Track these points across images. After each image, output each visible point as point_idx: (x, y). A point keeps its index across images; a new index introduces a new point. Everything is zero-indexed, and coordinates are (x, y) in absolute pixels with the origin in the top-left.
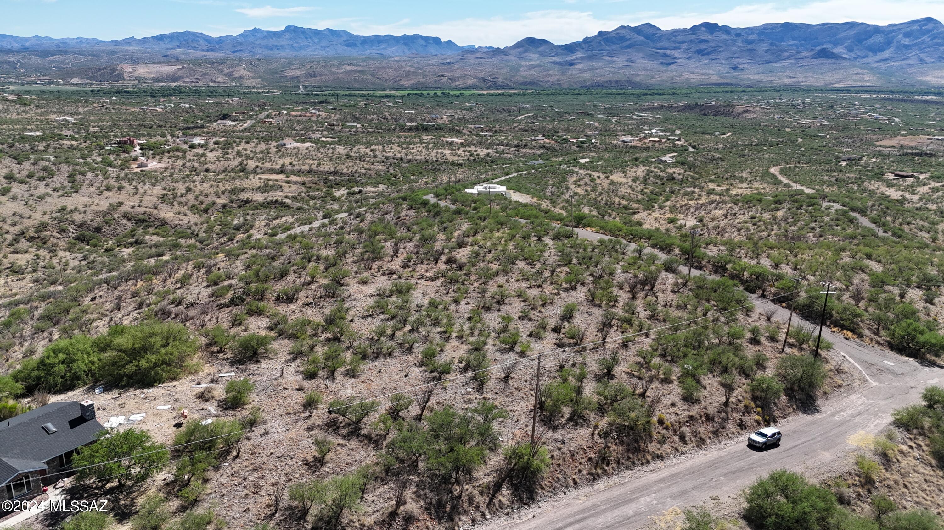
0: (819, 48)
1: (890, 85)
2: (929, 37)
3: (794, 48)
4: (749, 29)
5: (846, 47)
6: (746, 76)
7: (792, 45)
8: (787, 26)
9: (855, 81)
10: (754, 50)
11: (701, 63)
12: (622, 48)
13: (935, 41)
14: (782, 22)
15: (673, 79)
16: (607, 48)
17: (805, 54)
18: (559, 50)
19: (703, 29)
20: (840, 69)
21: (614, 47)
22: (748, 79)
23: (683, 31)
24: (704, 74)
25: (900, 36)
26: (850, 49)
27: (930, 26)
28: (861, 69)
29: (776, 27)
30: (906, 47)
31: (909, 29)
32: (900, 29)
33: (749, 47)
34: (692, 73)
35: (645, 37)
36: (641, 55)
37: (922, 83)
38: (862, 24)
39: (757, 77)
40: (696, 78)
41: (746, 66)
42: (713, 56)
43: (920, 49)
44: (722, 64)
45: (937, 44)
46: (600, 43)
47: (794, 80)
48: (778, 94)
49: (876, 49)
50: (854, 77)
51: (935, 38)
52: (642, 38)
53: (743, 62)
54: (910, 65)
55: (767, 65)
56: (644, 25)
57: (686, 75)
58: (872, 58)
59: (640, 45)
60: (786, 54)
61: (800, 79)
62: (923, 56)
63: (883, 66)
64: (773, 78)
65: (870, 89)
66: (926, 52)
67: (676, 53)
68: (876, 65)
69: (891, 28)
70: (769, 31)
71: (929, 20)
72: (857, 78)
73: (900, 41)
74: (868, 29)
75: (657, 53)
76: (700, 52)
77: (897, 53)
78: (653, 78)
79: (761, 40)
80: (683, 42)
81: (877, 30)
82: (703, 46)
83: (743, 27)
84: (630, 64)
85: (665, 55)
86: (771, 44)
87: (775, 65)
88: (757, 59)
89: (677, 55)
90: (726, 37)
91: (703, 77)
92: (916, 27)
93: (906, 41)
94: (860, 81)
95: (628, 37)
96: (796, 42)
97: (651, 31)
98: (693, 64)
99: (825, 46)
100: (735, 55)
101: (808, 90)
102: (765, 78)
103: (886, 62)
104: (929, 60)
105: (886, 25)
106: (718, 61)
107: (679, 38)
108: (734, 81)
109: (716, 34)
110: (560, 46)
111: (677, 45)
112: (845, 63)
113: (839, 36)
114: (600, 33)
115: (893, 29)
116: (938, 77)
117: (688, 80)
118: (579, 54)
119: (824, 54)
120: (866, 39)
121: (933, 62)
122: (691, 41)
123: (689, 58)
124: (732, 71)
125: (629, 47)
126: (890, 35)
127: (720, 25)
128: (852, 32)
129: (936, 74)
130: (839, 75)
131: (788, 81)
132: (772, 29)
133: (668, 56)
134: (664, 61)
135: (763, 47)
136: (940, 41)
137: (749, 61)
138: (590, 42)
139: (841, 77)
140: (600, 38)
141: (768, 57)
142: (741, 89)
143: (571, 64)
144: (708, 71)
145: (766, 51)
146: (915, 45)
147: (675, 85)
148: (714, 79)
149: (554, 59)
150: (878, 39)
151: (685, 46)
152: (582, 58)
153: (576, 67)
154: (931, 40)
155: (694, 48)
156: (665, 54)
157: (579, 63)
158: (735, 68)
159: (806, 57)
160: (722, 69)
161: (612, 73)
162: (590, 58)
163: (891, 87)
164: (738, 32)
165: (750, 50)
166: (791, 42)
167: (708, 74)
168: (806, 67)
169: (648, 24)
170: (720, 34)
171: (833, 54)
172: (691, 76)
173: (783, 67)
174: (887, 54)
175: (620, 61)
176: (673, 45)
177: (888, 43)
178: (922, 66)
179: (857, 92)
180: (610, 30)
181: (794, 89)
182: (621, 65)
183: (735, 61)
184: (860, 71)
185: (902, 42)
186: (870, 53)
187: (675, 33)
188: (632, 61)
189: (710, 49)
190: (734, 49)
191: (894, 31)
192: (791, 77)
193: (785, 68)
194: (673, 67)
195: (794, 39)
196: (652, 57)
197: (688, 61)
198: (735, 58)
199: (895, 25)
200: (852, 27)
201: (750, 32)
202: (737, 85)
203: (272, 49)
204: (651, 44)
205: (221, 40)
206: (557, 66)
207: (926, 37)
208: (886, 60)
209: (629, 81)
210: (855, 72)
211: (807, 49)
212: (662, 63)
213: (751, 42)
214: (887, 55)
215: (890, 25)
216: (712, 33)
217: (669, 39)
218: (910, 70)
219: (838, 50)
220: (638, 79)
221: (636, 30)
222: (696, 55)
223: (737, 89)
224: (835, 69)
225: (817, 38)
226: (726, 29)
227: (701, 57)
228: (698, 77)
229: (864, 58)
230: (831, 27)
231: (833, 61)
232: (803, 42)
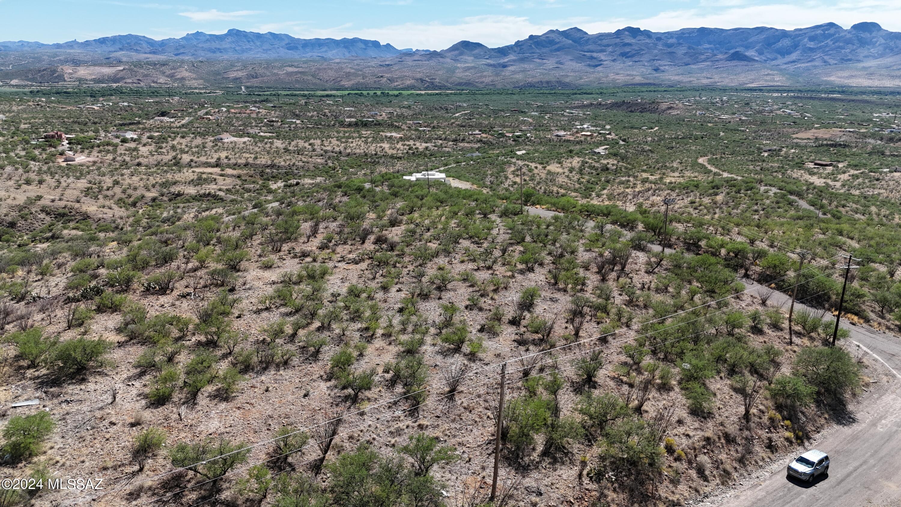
0: (732, 51)
1: (798, 85)
2: (831, 40)
3: (710, 51)
4: (668, 33)
5: (756, 51)
6: (667, 77)
7: (708, 49)
8: (703, 31)
9: (766, 81)
10: (674, 53)
11: (625, 65)
12: (551, 51)
13: (836, 44)
14: (698, 27)
15: (600, 79)
16: (538, 51)
17: (720, 56)
18: (493, 53)
19: (627, 33)
20: (752, 70)
21: (544, 50)
22: (669, 80)
23: (609, 35)
24: (628, 75)
25: (806, 40)
26: (760, 53)
27: (832, 30)
28: (771, 70)
29: (693, 32)
30: (811, 50)
31: (813, 33)
32: (805, 34)
33: (669, 50)
34: (618, 74)
35: (573, 41)
36: (569, 57)
37: (827, 83)
38: (772, 28)
39: (677, 78)
40: (621, 78)
41: (667, 67)
42: (636, 59)
43: (824, 52)
44: (644, 65)
45: (839, 47)
46: (530, 46)
47: (711, 80)
48: (697, 93)
49: (784, 52)
50: (765, 78)
51: (836, 42)
52: (571, 42)
53: (664, 63)
54: (815, 67)
55: (686, 67)
56: (571, 29)
57: (612, 76)
58: (781, 61)
59: (568, 48)
60: (703, 57)
61: (717, 80)
62: (826, 58)
63: (791, 68)
64: (691, 79)
65: (780, 88)
66: (830, 55)
67: (602, 56)
68: (785, 66)
69: (797, 33)
70: (687, 35)
71: (831, 25)
72: (768, 78)
73: (805, 45)
74: (777, 33)
75: (584, 55)
76: (624, 55)
77: (803, 56)
78: (581, 79)
79: (680, 44)
80: (608, 46)
81: (784, 34)
82: (627, 49)
83: (663, 32)
84: (560, 66)
85: (592, 58)
86: (689, 48)
87: (693, 66)
88: (677, 62)
89: (603, 58)
90: (648, 41)
91: (628, 78)
92: (819, 32)
93: (811, 45)
94: (770, 81)
95: (557, 40)
96: (712, 46)
97: (579, 35)
98: (618, 65)
99: (737, 50)
100: (656, 58)
101: (724, 90)
102: (685, 79)
103: (793, 64)
104: (832, 62)
105: (793, 29)
106: (641, 63)
107: (605, 42)
108: (656, 82)
109: (639, 38)
110: (493, 49)
111: (603, 48)
112: (757, 65)
113: (750, 40)
114: (531, 37)
115: (799, 33)
116: (841, 77)
117: (614, 80)
118: (512, 57)
119: (737, 57)
120: (774, 43)
121: (836, 64)
122: (616, 44)
123: (614, 60)
124: (654, 72)
125: (558, 50)
126: (796, 39)
127: (642, 29)
128: (763, 36)
129: (840, 75)
130: (752, 76)
131: (705, 81)
132: (689, 33)
133: (595, 58)
134: (591, 63)
135: (681, 51)
136: (841, 44)
137: (670, 63)
138: (521, 45)
139: (753, 77)
140: (531, 42)
141: (687, 59)
142: (663, 89)
143: (504, 66)
144: (632, 73)
145: (685, 54)
146: (820, 48)
147: (601, 85)
148: (638, 79)
149: (488, 61)
150: (786, 42)
151: (610, 49)
152: (514, 61)
153: (509, 68)
154: (833, 44)
155: (619, 50)
156: (592, 56)
157: (512, 65)
158: (656, 70)
159: (721, 60)
160: (645, 70)
161: (542, 74)
162: (522, 60)
163: (798, 86)
164: (659, 36)
165: (670, 53)
166: (707, 46)
167: (632, 75)
168: (722, 69)
169: (576, 28)
170: (642, 38)
171: (746, 56)
172: (617, 77)
173: (701, 69)
174: (794, 56)
175: (550, 63)
176: (599, 48)
177: (795, 47)
178: (826, 67)
179: (769, 91)
180: (540, 34)
181: (711, 89)
182: (551, 67)
183: (657, 63)
184: (771, 72)
185: (808, 45)
186: (779, 56)
187: (601, 36)
188: (561, 64)
189: (634, 52)
190: (656, 51)
191: (800, 35)
192: (708, 78)
193: (702, 70)
194: (599, 69)
195: (710, 43)
196: (579, 59)
197: (612, 63)
198: (657, 60)
199: (801, 30)
200: (762, 31)
201: (669, 37)
202: (659, 85)
203: (214, 52)
204: (579, 48)
205: (163, 44)
206: (491, 68)
207: (828, 41)
208: (794, 62)
209: (559, 82)
210: (766, 73)
211: (721, 53)
212: (589, 65)
213: (670, 46)
214: (794, 58)
215: (796, 30)
216: (634, 37)
217: (595, 43)
218: (815, 71)
219: (750, 53)
220: (567, 80)
221: (565, 34)
222: (620, 58)
223: (660, 89)
224: (748, 70)
225: (730, 42)
226: (647, 34)
227: (625, 60)
228: (623, 78)
229: (773, 60)
230: (743, 32)
231: (746, 63)
232: (718, 46)
